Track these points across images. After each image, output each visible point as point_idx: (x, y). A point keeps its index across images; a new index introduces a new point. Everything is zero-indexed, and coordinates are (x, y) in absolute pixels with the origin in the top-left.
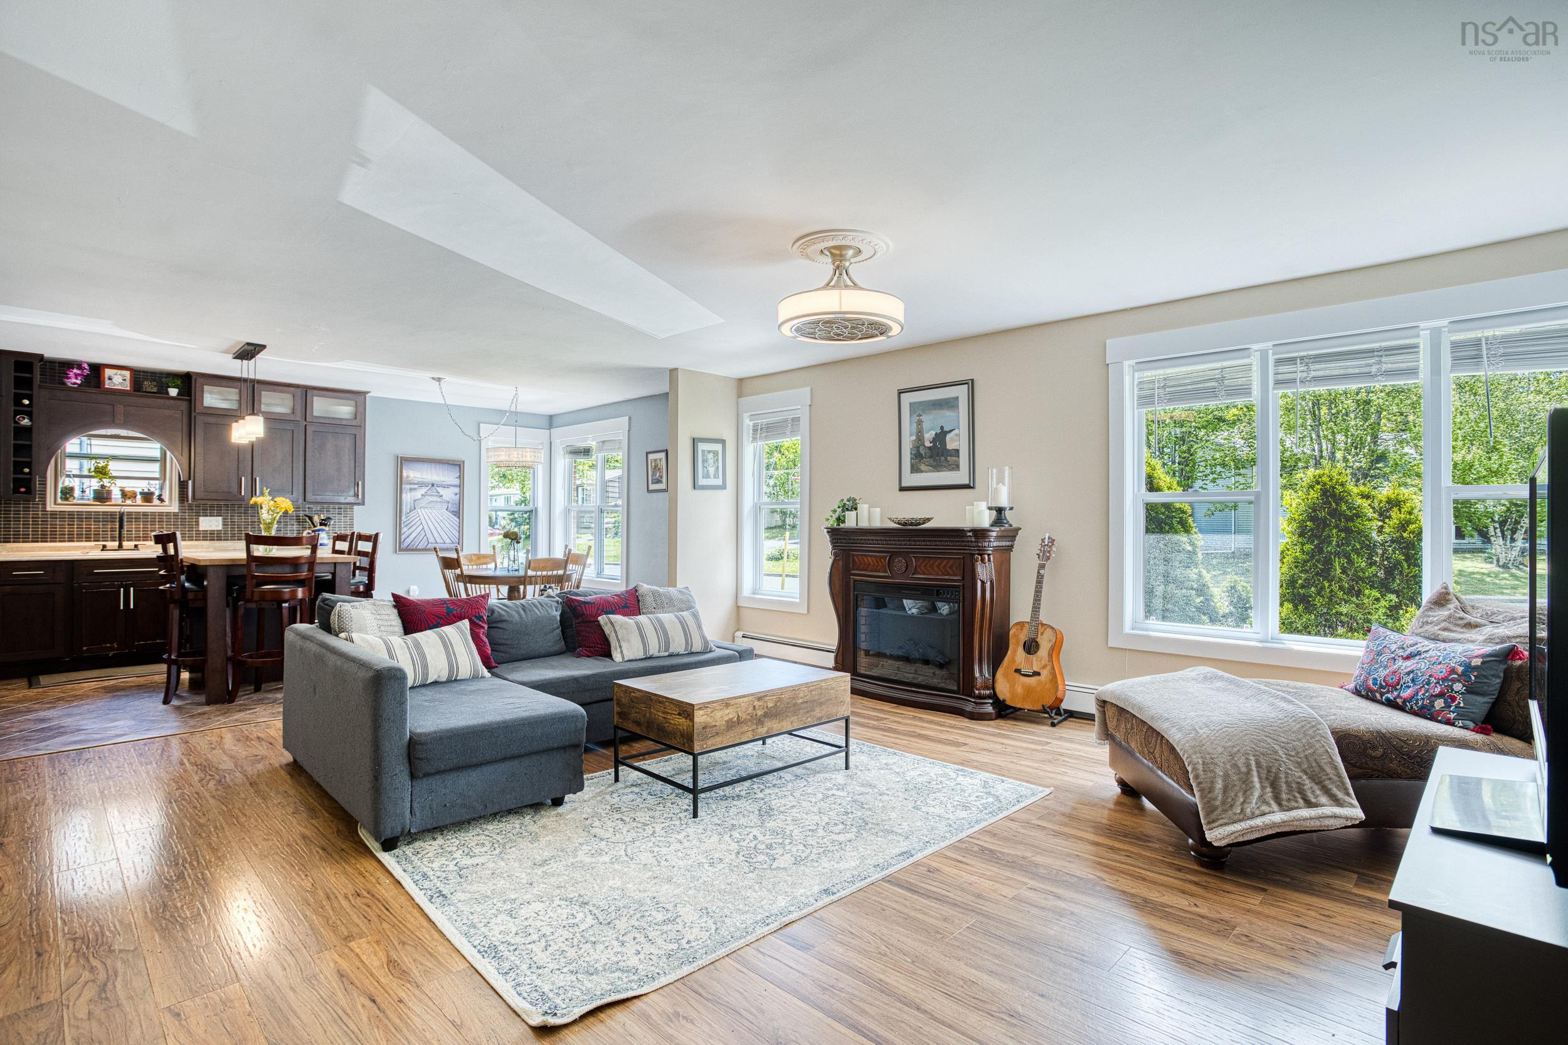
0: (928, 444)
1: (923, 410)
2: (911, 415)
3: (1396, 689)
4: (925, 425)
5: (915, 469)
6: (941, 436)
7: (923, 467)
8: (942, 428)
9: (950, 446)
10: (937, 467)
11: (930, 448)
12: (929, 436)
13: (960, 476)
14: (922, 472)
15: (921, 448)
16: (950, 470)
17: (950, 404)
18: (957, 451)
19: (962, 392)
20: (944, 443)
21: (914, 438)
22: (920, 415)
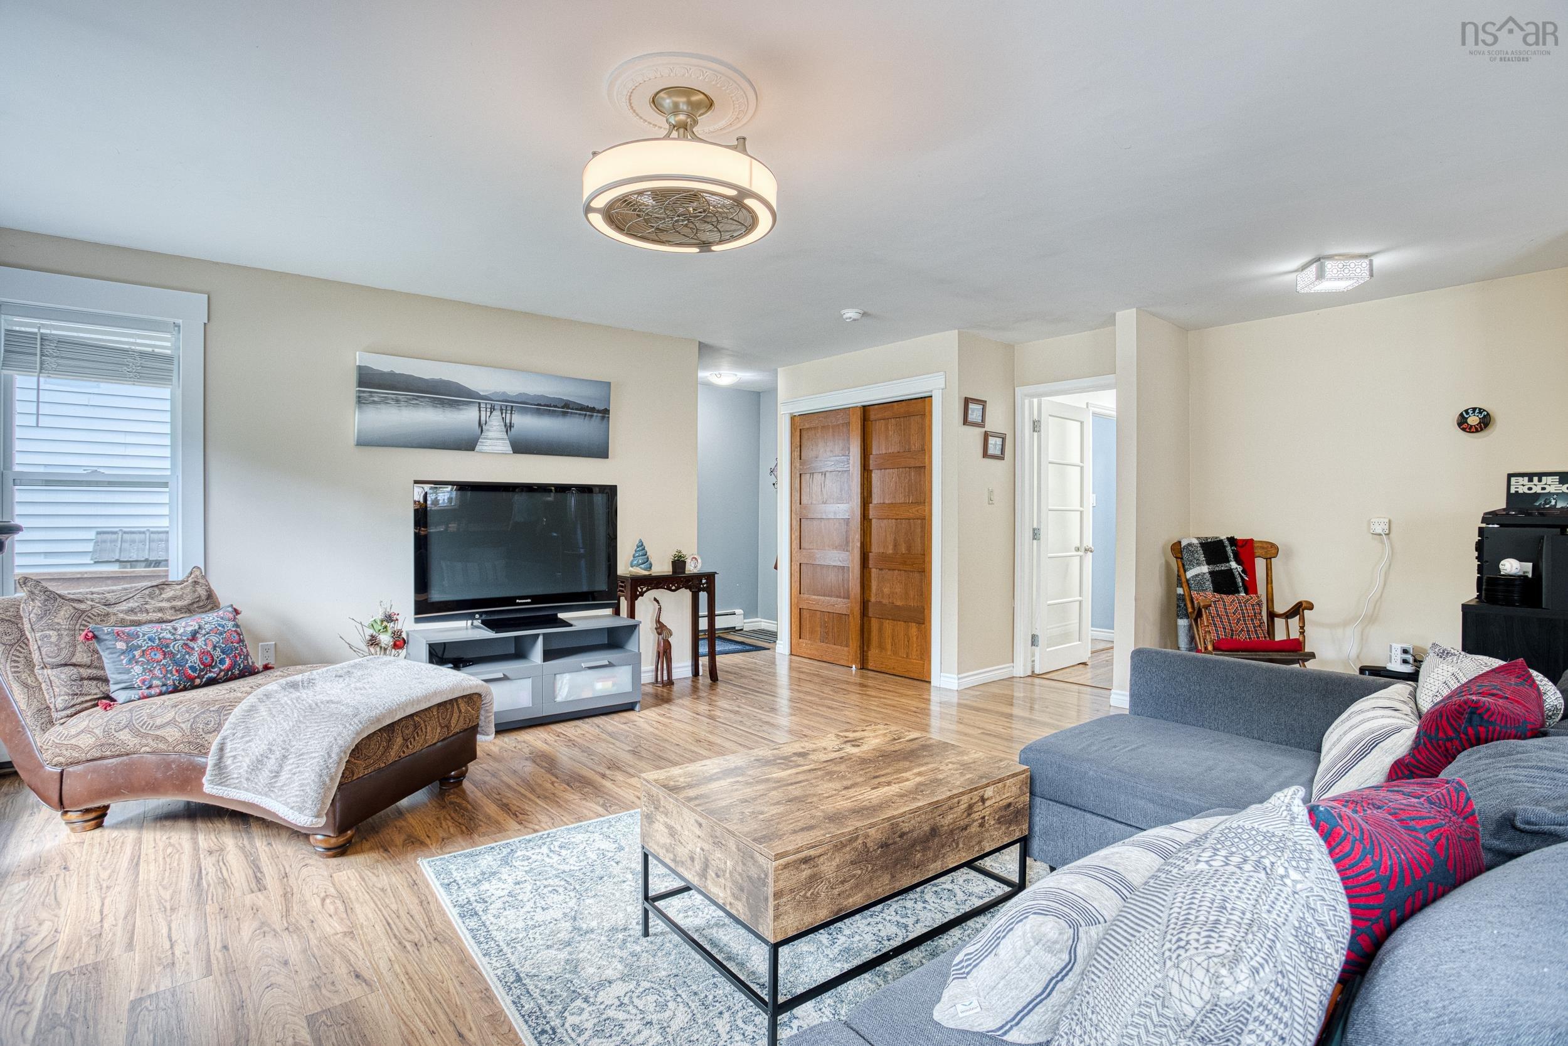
3: (213, 667)
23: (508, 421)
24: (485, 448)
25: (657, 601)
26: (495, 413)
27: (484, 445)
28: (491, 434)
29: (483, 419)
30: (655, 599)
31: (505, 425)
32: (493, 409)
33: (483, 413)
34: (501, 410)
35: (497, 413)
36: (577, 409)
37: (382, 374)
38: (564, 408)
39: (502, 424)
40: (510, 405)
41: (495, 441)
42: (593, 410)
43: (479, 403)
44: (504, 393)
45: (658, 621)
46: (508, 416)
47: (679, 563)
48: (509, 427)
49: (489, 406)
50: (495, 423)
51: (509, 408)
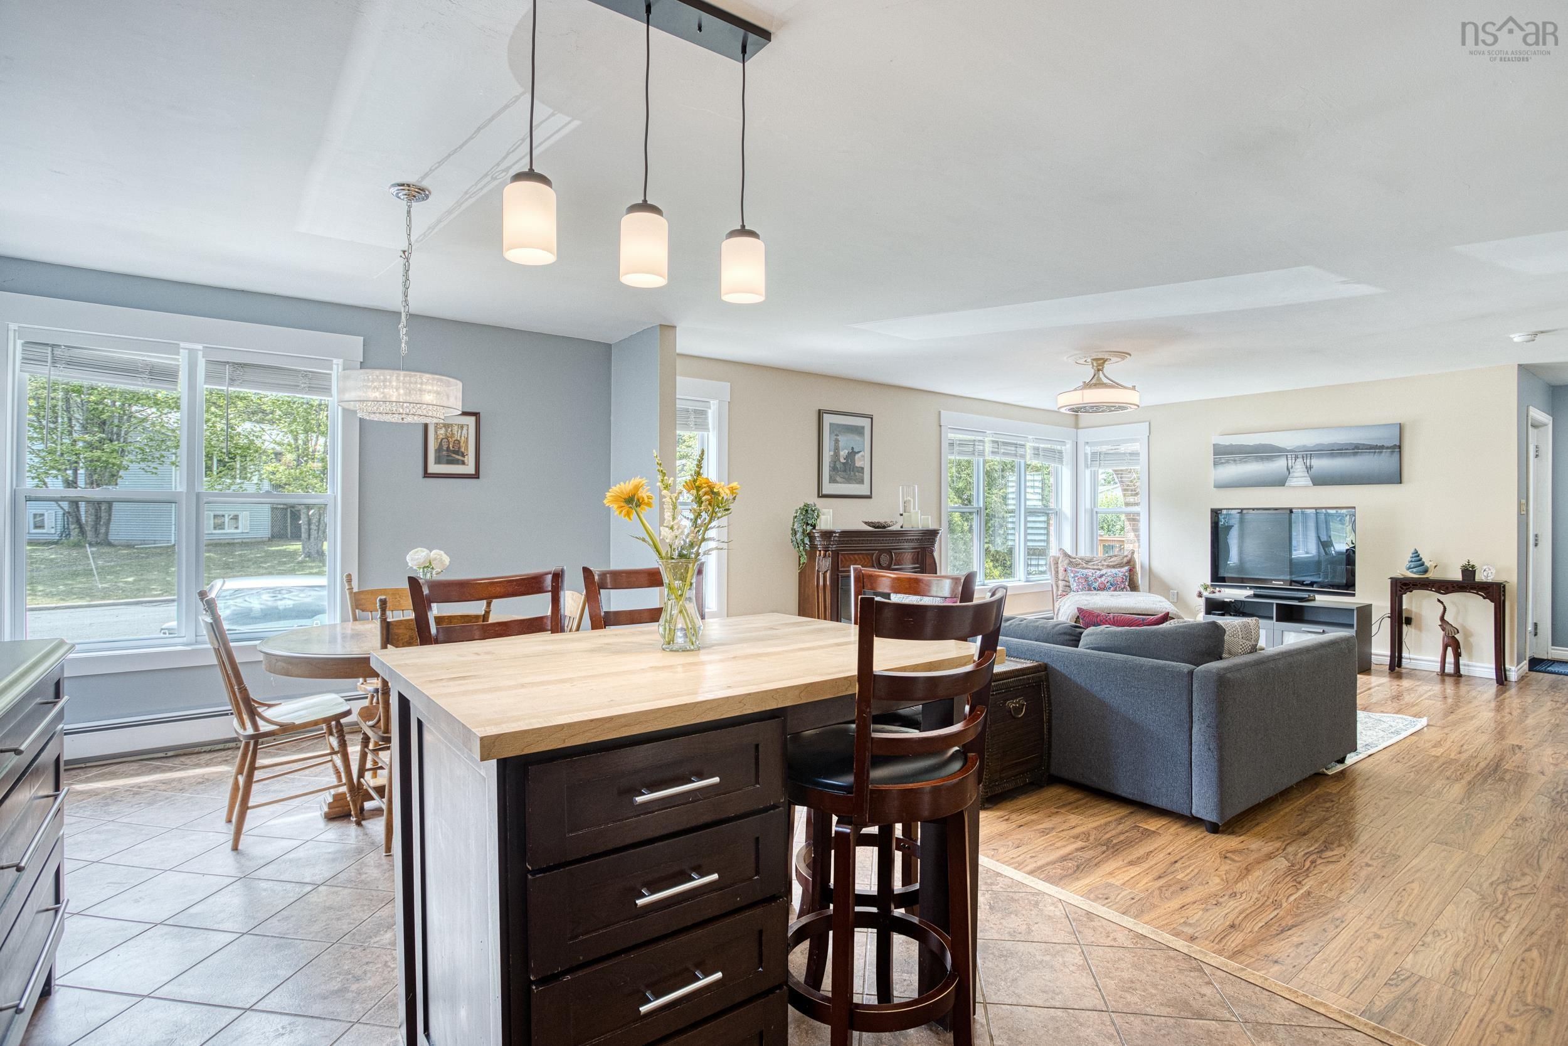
0: (842, 460)
1: (840, 432)
2: (830, 433)
4: (841, 444)
5: (832, 480)
6: (852, 454)
7: (838, 479)
8: (853, 448)
9: (858, 464)
10: (848, 480)
11: (843, 463)
12: (843, 453)
13: (863, 489)
14: (837, 482)
15: (837, 463)
16: (857, 483)
17: (859, 431)
18: (863, 468)
19: (865, 423)
20: (853, 461)
21: (832, 453)
22: (837, 435)
23: (1308, 464)
24: (1292, 484)
25: (1442, 603)
26: (1298, 460)
27: (1292, 482)
28: (1296, 475)
29: (1290, 465)
30: (1439, 601)
31: (1307, 467)
32: (1296, 457)
33: (1290, 461)
34: (1303, 457)
35: (1300, 460)
36: (1367, 449)
37: (1226, 446)
38: (1356, 449)
39: (1304, 467)
40: (1308, 453)
41: (1299, 477)
42: (1382, 447)
43: (1287, 455)
44: (1304, 446)
45: (1442, 619)
46: (1308, 461)
47: (1469, 571)
48: (1309, 468)
49: (1294, 456)
50: (1299, 467)
51: (1309, 456)
